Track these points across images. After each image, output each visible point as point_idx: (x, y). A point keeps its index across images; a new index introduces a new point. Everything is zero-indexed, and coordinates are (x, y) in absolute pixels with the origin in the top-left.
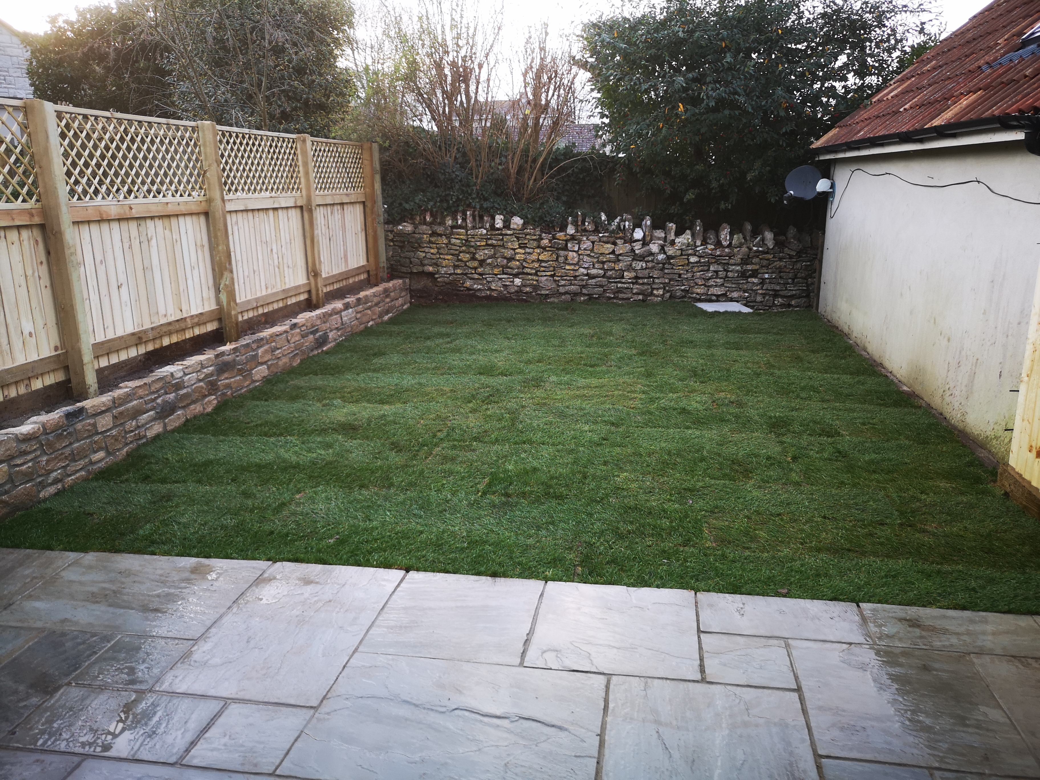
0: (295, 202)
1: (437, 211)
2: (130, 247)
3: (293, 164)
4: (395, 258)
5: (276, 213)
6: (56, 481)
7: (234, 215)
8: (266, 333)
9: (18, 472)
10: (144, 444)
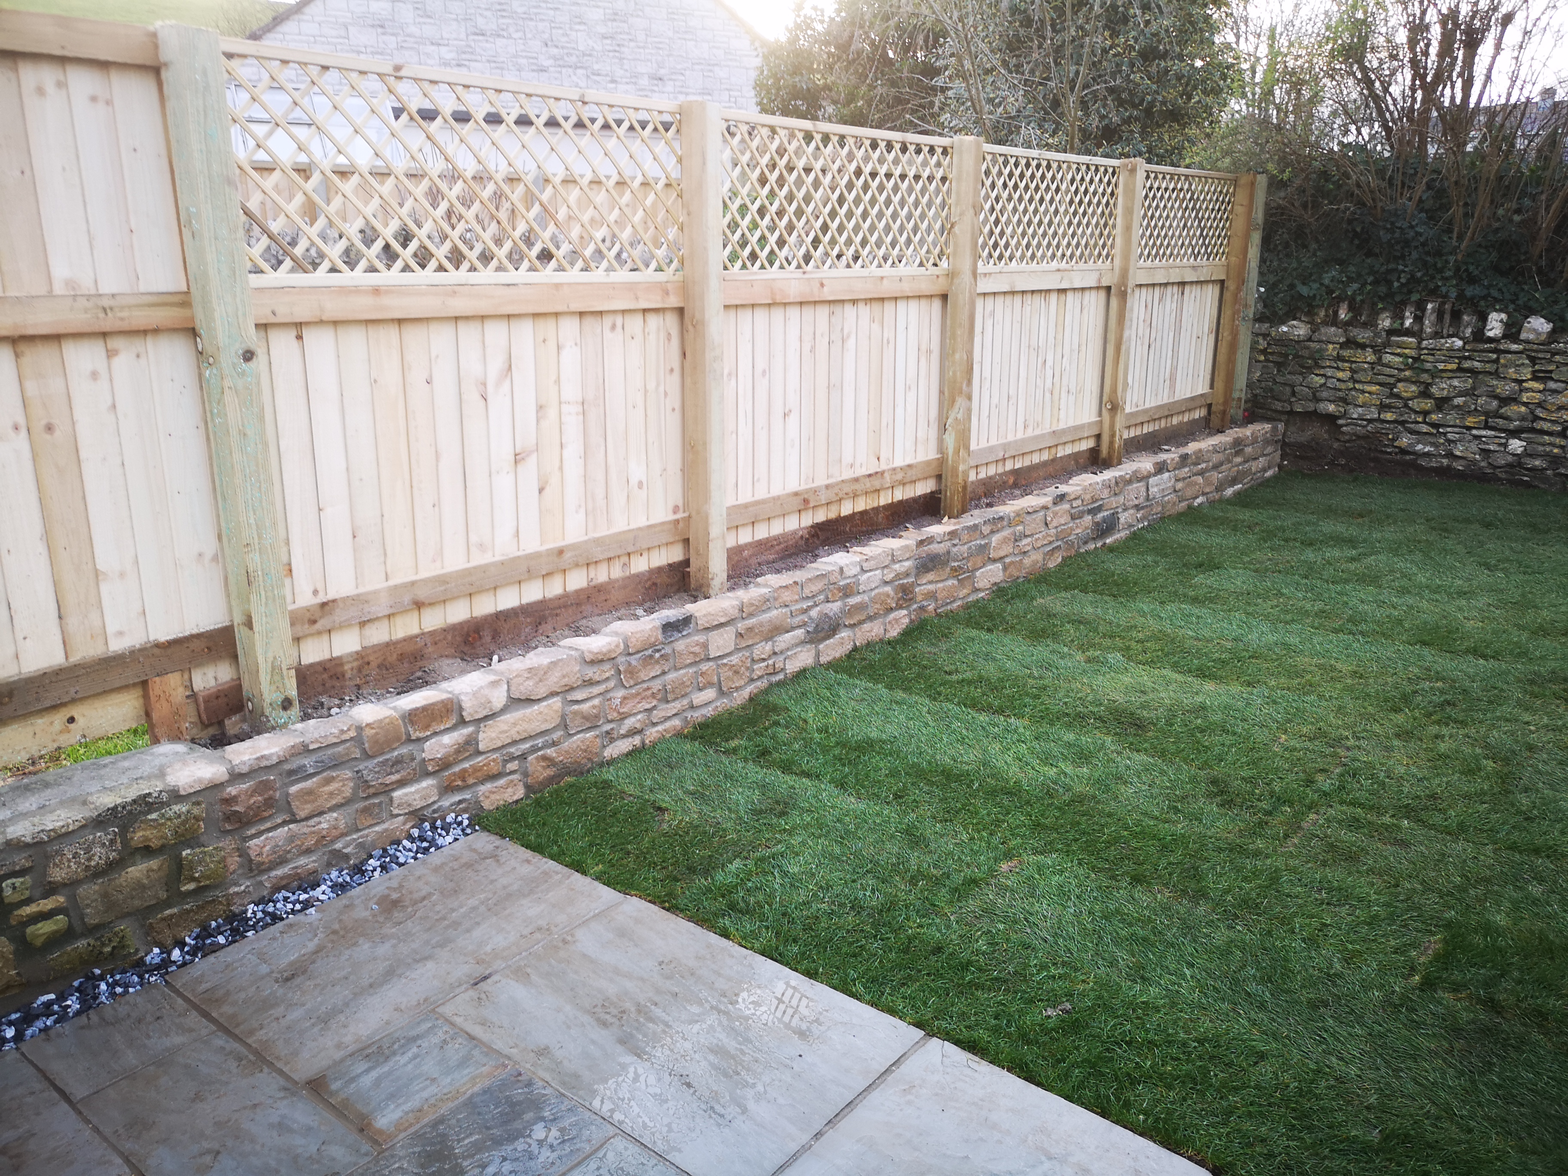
0: (1099, 281)
1: (1362, 301)
2: (813, 350)
3: (1107, 212)
4: (1263, 384)
5: (1062, 297)
6: (633, 732)
7: (990, 300)
8: (1009, 508)
9: (575, 713)
10: (779, 684)
